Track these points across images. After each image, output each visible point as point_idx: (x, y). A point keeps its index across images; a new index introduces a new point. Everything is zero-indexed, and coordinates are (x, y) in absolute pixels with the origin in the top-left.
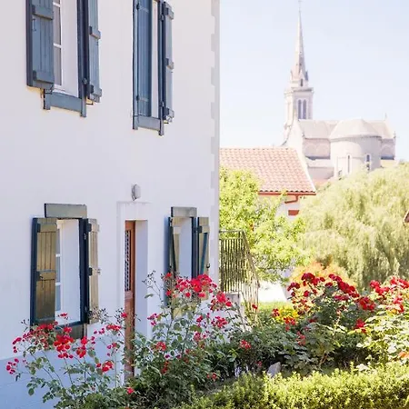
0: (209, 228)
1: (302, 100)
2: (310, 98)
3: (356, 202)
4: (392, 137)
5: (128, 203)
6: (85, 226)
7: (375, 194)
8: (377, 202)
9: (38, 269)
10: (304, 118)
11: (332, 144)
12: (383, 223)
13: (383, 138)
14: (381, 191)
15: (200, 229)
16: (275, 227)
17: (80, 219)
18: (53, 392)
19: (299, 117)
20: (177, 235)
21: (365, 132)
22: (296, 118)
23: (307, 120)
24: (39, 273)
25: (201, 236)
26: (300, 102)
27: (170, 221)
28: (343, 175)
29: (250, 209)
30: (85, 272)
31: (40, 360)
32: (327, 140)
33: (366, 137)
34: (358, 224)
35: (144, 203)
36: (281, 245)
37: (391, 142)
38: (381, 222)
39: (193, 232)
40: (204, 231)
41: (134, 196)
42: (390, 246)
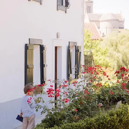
0: (81, 50)
1: (89, 6)
2: (92, 5)
3: (114, 44)
4: (123, 20)
5: (56, 39)
6: (42, 48)
7: (121, 41)
8: (122, 44)
9: (28, 64)
10: (90, 13)
11: (100, 23)
12: (124, 52)
13: (120, 20)
14: (123, 40)
15: (78, 50)
16: (97, 51)
17: (40, 45)
18: (45, 110)
19: (88, 12)
20: (71, 52)
21: (113, 18)
22: (87, 13)
23: (91, 14)
24: (28, 66)
25: (79, 53)
26: (88, 7)
27: (69, 47)
28: (105, 34)
29: (88, 44)
30: (42, 66)
31: (39, 98)
32: (99, 21)
33: (113, 20)
34: (115, 53)
35: (61, 40)
36: (100, 58)
37: (123, 22)
38: (123, 51)
39: (76, 51)
40: (80, 51)
41: (58, 37)
42: (127, 61)
